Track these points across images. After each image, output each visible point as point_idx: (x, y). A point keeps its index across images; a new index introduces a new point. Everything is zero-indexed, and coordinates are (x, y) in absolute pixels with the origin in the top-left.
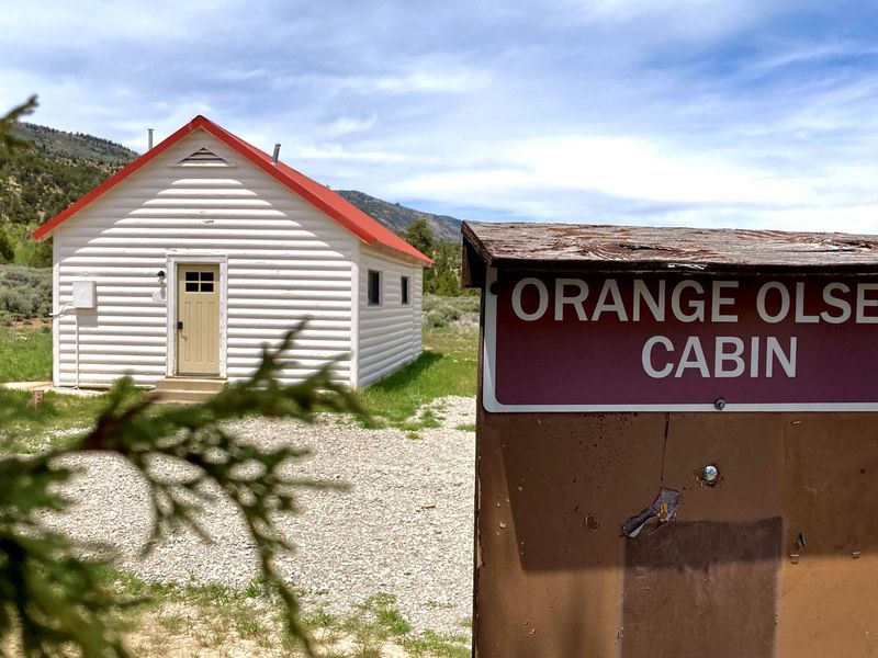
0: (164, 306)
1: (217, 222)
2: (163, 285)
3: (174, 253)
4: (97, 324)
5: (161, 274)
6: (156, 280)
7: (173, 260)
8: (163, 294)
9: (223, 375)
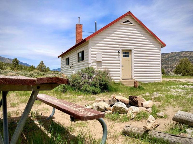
0: (119, 61)
1: (131, 39)
2: (119, 55)
3: (121, 47)
4: (101, 66)
5: (119, 52)
6: (117, 54)
7: (121, 48)
8: (119, 58)
9: (133, 79)
